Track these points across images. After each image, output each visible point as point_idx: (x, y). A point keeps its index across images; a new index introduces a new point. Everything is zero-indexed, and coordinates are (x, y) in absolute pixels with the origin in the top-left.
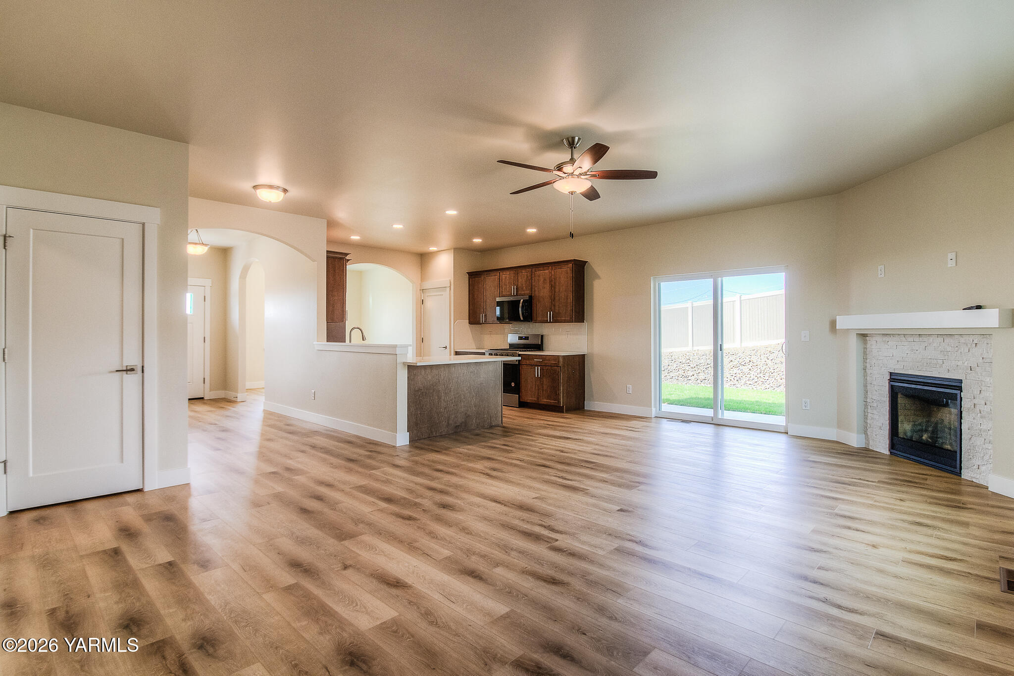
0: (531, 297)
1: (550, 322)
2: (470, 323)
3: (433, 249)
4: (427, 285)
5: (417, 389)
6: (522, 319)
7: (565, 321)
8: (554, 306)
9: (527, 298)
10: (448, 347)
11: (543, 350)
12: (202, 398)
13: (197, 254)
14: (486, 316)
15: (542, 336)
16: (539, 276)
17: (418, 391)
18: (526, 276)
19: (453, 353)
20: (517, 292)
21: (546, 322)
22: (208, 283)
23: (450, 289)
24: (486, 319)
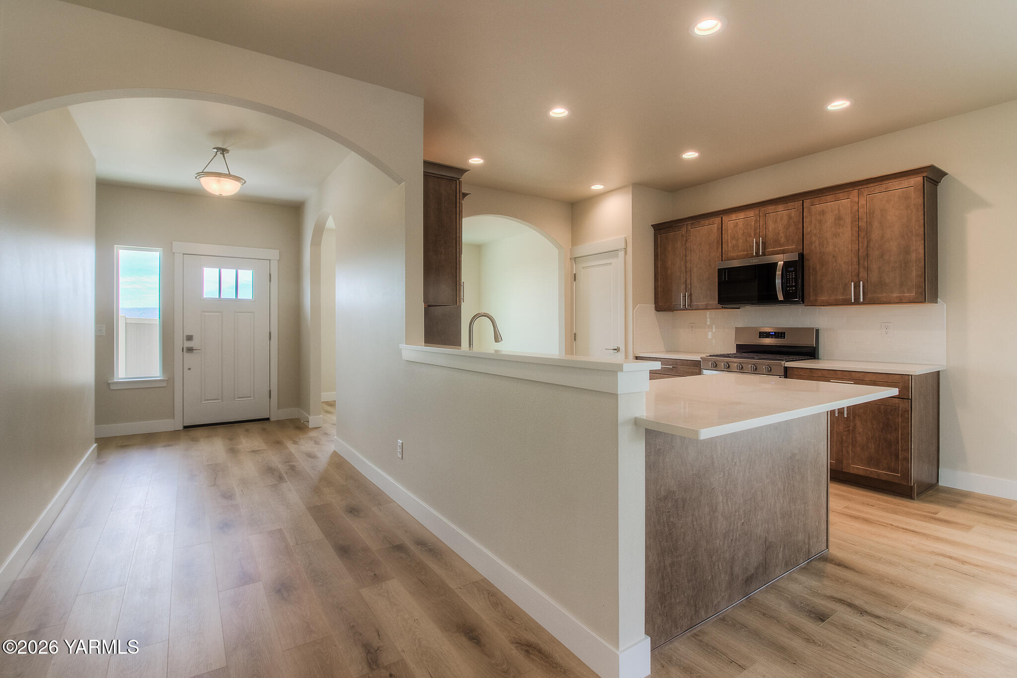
0: (802, 256)
1: (857, 302)
2: (658, 309)
3: (597, 187)
4: (584, 249)
5: (663, 493)
6: (781, 297)
7: (900, 301)
8: (868, 269)
9: (794, 257)
10: (622, 348)
11: (818, 359)
12: (268, 419)
13: (224, 194)
14: (690, 295)
15: (817, 331)
16: (823, 213)
17: (666, 498)
18: (785, 218)
19: (631, 356)
20: (764, 248)
21: (847, 302)
22: (274, 254)
23: (626, 253)
24: (691, 302)
